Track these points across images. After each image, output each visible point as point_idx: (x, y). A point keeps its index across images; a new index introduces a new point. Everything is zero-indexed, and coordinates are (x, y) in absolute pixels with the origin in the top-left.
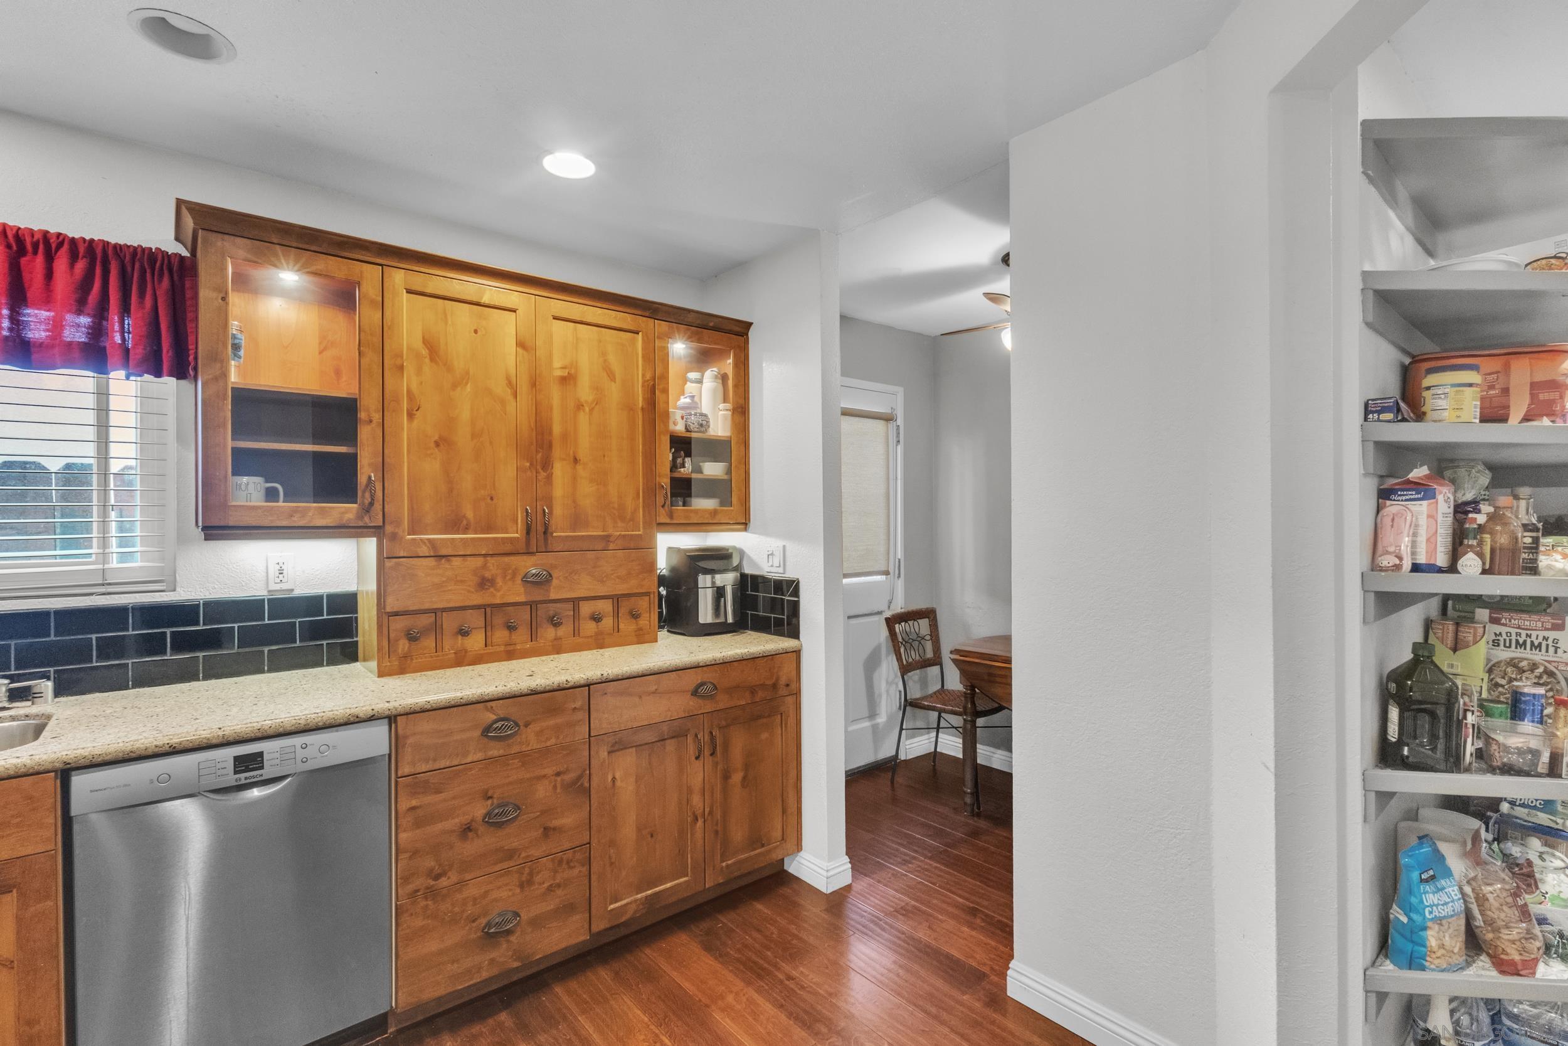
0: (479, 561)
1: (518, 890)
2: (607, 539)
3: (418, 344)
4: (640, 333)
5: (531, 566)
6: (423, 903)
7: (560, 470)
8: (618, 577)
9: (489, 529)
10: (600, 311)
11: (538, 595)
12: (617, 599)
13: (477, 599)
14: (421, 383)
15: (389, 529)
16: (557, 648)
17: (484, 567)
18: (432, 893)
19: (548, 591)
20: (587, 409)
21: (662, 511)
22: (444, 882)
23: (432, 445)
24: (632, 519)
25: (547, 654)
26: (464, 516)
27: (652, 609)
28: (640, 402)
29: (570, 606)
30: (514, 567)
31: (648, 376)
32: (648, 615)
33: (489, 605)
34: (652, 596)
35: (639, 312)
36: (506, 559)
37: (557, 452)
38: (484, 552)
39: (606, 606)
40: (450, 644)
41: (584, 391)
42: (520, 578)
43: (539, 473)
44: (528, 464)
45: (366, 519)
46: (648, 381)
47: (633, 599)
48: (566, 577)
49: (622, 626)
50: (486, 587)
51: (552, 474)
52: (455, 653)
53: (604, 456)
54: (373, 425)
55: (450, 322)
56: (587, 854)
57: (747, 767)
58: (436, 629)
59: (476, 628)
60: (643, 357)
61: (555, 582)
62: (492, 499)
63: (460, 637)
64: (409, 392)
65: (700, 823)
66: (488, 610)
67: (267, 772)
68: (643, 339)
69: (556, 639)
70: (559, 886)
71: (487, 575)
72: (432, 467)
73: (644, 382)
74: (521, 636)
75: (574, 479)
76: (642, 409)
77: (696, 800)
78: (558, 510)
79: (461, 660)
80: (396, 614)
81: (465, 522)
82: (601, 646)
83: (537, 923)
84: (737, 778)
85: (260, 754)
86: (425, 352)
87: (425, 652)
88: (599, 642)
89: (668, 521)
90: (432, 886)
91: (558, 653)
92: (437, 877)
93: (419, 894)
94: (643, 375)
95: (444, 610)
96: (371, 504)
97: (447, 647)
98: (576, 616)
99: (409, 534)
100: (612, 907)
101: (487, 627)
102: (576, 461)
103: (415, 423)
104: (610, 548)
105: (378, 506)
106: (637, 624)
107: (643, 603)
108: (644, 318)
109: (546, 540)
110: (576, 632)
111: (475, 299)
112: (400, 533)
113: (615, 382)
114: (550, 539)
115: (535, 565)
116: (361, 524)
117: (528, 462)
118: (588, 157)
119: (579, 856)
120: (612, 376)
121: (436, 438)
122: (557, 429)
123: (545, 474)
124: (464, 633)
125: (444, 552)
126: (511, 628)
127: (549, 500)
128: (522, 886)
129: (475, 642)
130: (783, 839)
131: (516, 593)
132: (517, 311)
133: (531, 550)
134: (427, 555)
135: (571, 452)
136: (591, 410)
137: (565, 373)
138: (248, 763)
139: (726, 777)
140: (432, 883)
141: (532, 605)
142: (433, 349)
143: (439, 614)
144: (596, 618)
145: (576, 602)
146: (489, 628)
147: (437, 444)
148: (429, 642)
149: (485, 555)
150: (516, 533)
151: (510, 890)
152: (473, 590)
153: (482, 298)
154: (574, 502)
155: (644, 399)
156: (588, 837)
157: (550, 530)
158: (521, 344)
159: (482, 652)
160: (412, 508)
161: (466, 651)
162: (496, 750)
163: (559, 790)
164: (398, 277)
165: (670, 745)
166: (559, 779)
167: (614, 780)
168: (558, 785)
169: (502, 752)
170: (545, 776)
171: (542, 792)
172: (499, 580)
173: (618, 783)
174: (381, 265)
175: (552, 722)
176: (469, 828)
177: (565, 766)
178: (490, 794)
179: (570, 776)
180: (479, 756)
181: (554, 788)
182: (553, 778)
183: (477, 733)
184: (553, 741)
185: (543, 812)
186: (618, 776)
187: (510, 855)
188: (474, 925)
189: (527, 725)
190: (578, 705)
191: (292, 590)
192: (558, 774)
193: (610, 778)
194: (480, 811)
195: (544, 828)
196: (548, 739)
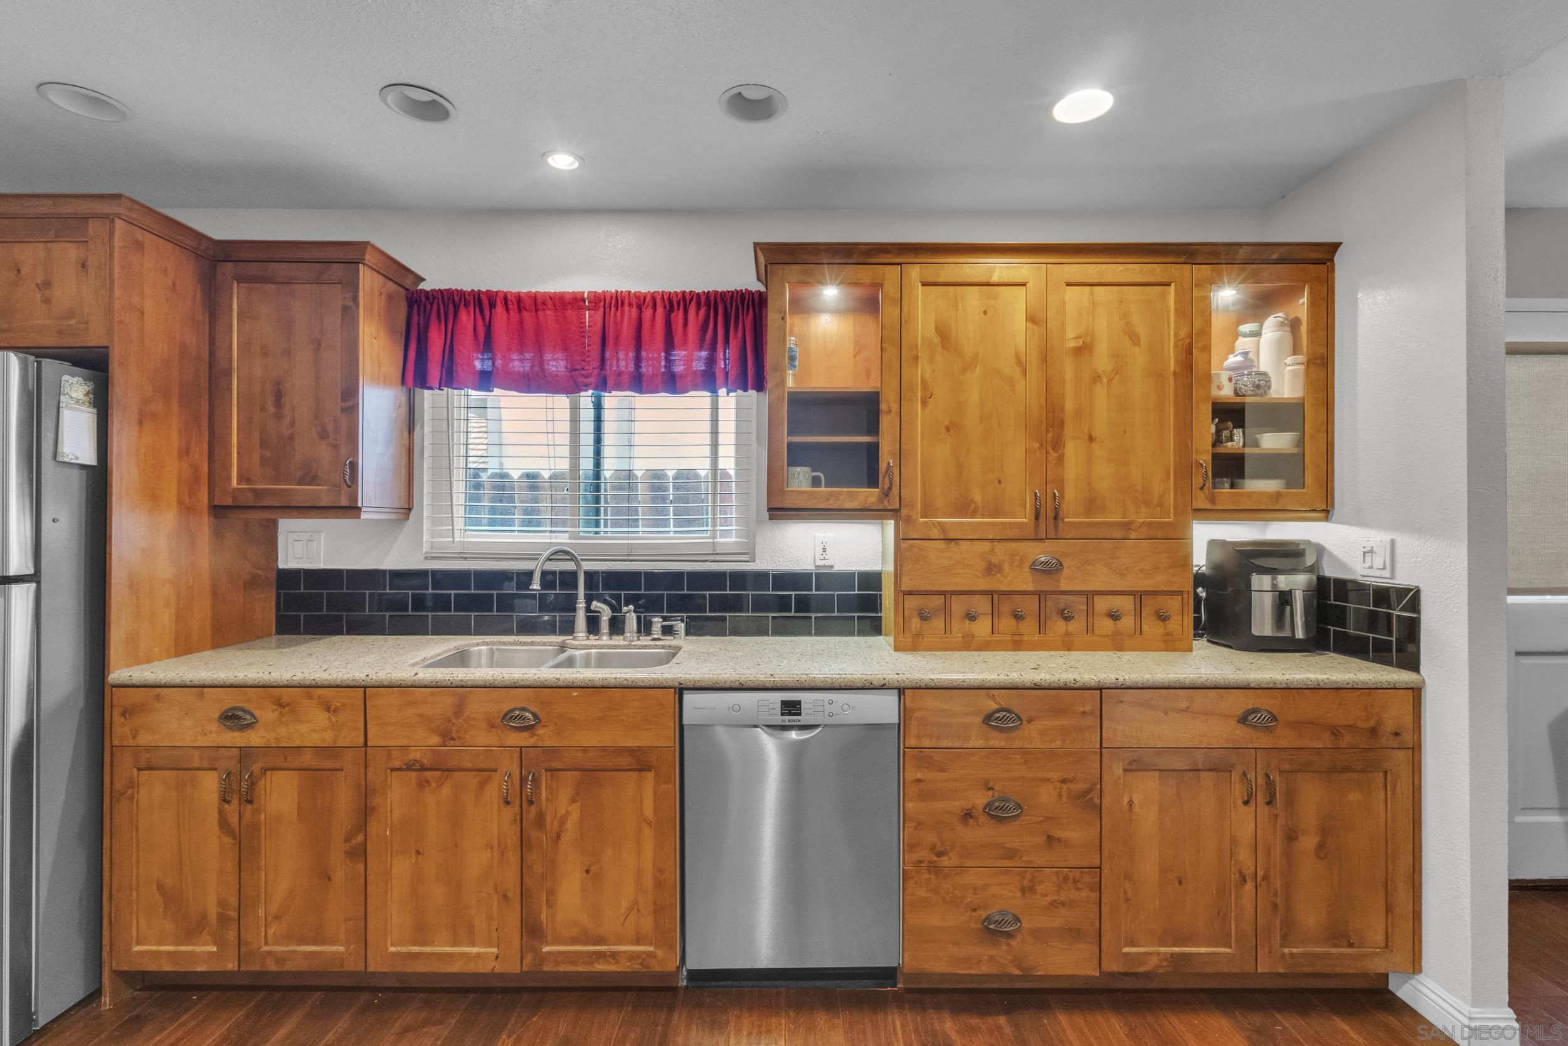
0: (987, 546)
1: (1019, 894)
2: (1127, 526)
3: (931, 333)
4: (1173, 285)
5: (1040, 553)
6: (926, 876)
7: (1072, 450)
8: (1141, 571)
9: (996, 513)
10: (1121, 267)
11: (1046, 585)
12: (1140, 596)
13: (984, 584)
14: (934, 371)
15: (904, 512)
16: (1068, 645)
17: (992, 551)
18: (934, 868)
19: (1058, 581)
20: (1105, 380)
21: (1201, 494)
22: (944, 861)
23: (943, 430)
24: (1160, 504)
25: (1057, 649)
26: (972, 501)
27: (1186, 613)
28: (1172, 366)
29: (1083, 599)
30: (1022, 553)
31: (1183, 333)
32: (1180, 618)
33: (996, 592)
34: (1185, 596)
35: (1172, 260)
36: (1014, 545)
37: (1069, 430)
38: (991, 537)
39: (1125, 604)
40: (959, 627)
41: (1102, 361)
42: (1028, 564)
43: (1050, 454)
44: (1037, 445)
45: (886, 502)
46: (1183, 339)
47: (1160, 598)
48: (1079, 568)
49: (1145, 628)
50: (993, 573)
51: (1064, 454)
52: (963, 637)
53: (1125, 432)
54: (892, 414)
55: (960, 307)
56: (1097, 880)
57: (1324, 832)
58: (946, 611)
59: (984, 614)
60: (1176, 312)
61: (1065, 571)
62: (1000, 482)
63: (967, 621)
64: (923, 380)
65: (1249, 886)
66: (995, 597)
67: (804, 719)
68: (1176, 292)
69: (1067, 634)
70: (1063, 904)
71: (995, 560)
72: (942, 452)
73: (1177, 341)
74: (1029, 626)
75: (1089, 459)
76: (1175, 374)
77: (1244, 856)
78: (1070, 494)
79: (968, 644)
80: (910, 593)
81: (973, 506)
82: (1119, 648)
83: (1039, 935)
84: (1308, 842)
85: (799, 702)
86: (937, 340)
87: (935, 632)
88: (1117, 644)
89: (1209, 506)
90: (935, 862)
91: (1069, 650)
92: (940, 854)
93: (923, 865)
94: (1176, 334)
95: (953, 593)
96: (890, 488)
97: (955, 630)
98: (1090, 612)
99: (922, 517)
100: (1126, 950)
101: (994, 613)
102: (1091, 439)
103: (928, 409)
104: (1132, 537)
105: (895, 490)
106: (1165, 628)
107: (1174, 604)
108: (1179, 266)
109: (1056, 526)
110: (1089, 629)
111: (984, 279)
112: (914, 516)
113: (1139, 346)
114: (1061, 525)
115: (1043, 553)
116: (881, 507)
117: (1037, 442)
118: (1107, 88)
119: (1087, 878)
120: (1135, 340)
121: (947, 423)
122: (1069, 406)
123: (1056, 455)
124: (971, 617)
125: (953, 535)
126: (1018, 617)
127: (1060, 483)
128: (1023, 890)
129: (982, 628)
130: (1387, 947)
131: (1024, 581)
132: (1028, 284)
133: (1039, 537)
134: (938, 538)
135: (1086, 431)
136: (1110, 381)
137: (1080, 343)
138: (791, 708)
139: (1291, 836)
140: (935, 858)
141: (1041, 595)
142: (944, 335)
143: (948, 596)
144: (1114, 616)
145: (1090, 596)
146: (995, 615)
147: (948, 429)
148: (938, 623)
149: (992, 540)
150: (1024, 518)
151: (1011, 891)
152: (980, 575)
153: (991, 278)
154: (1089, 484)
155: (1176, 361)
156: (1099, 861)
157: (1061, 515)
158: (1031, 319)
159: (989, 639)
160: (925, 494)
161: (973, 636)
162: (997, 740)
163: (1064, 799)
164: (915, 273)
165: (1207, 779)
166: (1065, 787)
167: (1131, 803)
168: (1064, 793)
169: (1003, 744)
170: (1049, 780)
171: (1046, 795)
172: (1006, 566)
173: (1136, 809)
174: (900, 264)
175: (1058, 723)
176: (969, 814)
177: (1072, 774)
178: (991, 785)
179: (1077, 787)
180: (980, 743)
181: (1060, 795)
182: (1059, 784)
183: (978, 720)
184: (1058, 744)
185: (1046, 819)
186: (1136, 799)
187: (1011, 854)
188: (974, 914)
189: (1029, 721)
190: (1088, 708)
191: (832, 566)
192: (1064, 781)
193: (1126, 800)
194: (980, 799)
195: (1048, 837)
196: (1052, 741)
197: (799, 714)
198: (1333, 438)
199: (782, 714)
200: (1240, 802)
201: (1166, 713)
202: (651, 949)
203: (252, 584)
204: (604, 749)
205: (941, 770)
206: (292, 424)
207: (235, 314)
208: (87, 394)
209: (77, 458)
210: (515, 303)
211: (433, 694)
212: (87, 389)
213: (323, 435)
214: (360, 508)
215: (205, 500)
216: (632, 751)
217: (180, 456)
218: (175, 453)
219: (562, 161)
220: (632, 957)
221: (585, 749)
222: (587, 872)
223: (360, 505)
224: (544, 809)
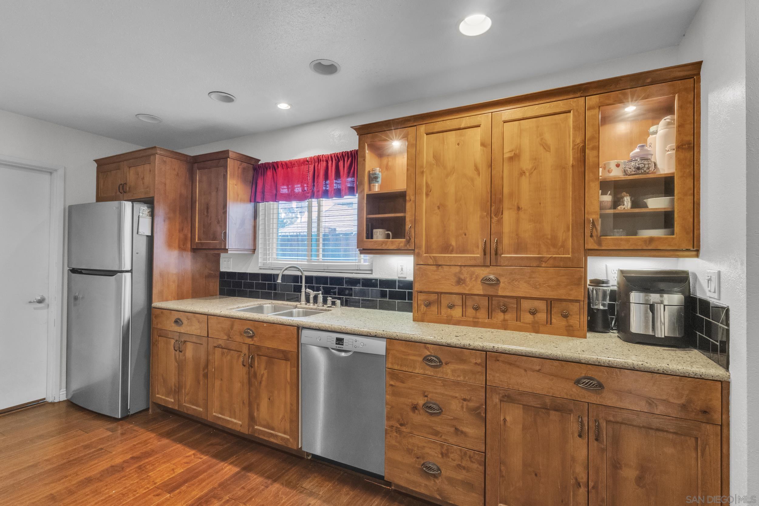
0: (457, 269)
1: (440, 456)
2: (540, 259)
3: (431, 159)
4: (572, 111)
5: (489, 273)
6: (395, 434)
7: (508, 217)
8: (549, 286)
9: (463, 251)
10: (537, 107)
11: (491, 292)
12: (550, 303)
13: (456, 289)
14: (432, 178)
15: (416, 251)
16: (505, 326)
17: (460, 272)
18: (398, 431)
19: (497, 290)
20: (527, 174)
21: (591, 240)
22: (403, 429)
23: (436, 208)
24: (563, 246)
25: (498, 328)
26: (451, 245)
27: (582, 313)
28: (571, 161)
29: (515, 301)
30: (476, 274)
31: (578, 141)
32: (578, 316)
33: (464, 294)
34: (582, 303)
35: (572, 96)
36: (472, 269)
37: (506, 204)
38: (459, 264)
39: (542, 305)
40: (445, 311)
41: (526, 163)
42: (480, 280)
43: (493, 218)
44: (485, 214)
45: (408, 246)
46: (578, 144)
47: (564, 304)
48: (510, 283)
49: (554, 321)
50: (461, 283)
51: (502, 218)
52: (447, 317)
53: (540, 203)
54: (411, 202)
55: (445, 143)
56: (483, 459)
58: (439, 302)
59: (457, 305)
60: (574, 128)
61: (502, 285)
62: (465, 235)
63: (449, 309)
64: (427, 183)
66: (464, 296)
68: (574, 115)
69: (504, 320)
70: (464, 468)
71: (462, 277)
72: (436, 220)
73: (574, 145)
74: (482, 315)
75: (518, 220)
76: (573, 166)
77: (579, 469)
78: (506, 241)
79: (449, 321)
80: (421, 292)
81: (451, 248)
82: (537, 332)
84: (630, 473)
85: (343, 339)
86: (434, 162)
87: (433, 313)
88: (535, 329)
89: (596, 247)
90: (399, 428)
91: (505, 329)
92: (401, 425)
93: (393, 428)
94: (573, 141)
95: (441, 293)
96: (410, 239)
97: (443, 313)
98: (518, 309)
99: (425, 254)
101: (464, 305)
102: (519, 208)
103: (429, 198)
104: (543, 266)
105: (413, 240)
106: (568, 322)
107: (574, 307)
108: (575, 99)
109: (496, 259)
110: (518, 319)
111: (457, 127)
112: (421, 253)
113: (550, 152)
114: (499, 258)
115: (494, 274)
116: (406, 248)
117: (485, 212)
119: (476, 457)
120: (546, 148)
121: (438, 205)
122: (506, 190)
123: (496, 219)
124: (451, 307)
125: (440, 263)
126: (477, 309)
127: (500, 235)
128: (442, 454)
129: (457, 312)
131: (478, 289)
132: (481, 126)
133: (486, 265)
134: (432, 264)
135: (516, 204)
136: (531, 174)
137: (512, 154)
138: (340, 341)
140: (399, 426)
141: (490, 298)
142: (437, 158)
143: (439, 295)
144: (533, 313)
145: (518, 299)
146: (464, 307)
147: (439, 208)
148: (434, 308)
149: (461, 266)
150: (478, 255)
151: (436, 453)
152: (454, 284)
153: (461, 125)
154: (517, 235)
155: (574, 158)
156: (484, 448)
157: (499, 252)
158: (483, 144)
159: (460, 319)
160: (427, 241)
161: (452, 317)
162: (430, 372)
163: (465, 410)
164: (422, 129)
165: (554, 416)
166: (465, 403)
167: (505, 420)
168: (465, 406)
169: (432, 374)
170: (456, 397)
171: (455, 406)
172: (468, 280)
173: (508, 424)
174: (416, 126)
175: (462, 367)
176: (416, 407)
177: (469, 397)
178: (426, 394)
179: (471, 404)
180: (421, 371)
181: (462, 407)
182: (461, 401)
183: (420, 359)
184: (462, 378)
185: (455, 419)
186: (508, 418)
187: (436, 433)
188: (418, 460)
189: (446, 364)
190: (479, 361)
191: (406, 278)
192: (465, 400)
193: (502, 418)
194: (421, 401)
195: (456, 428)
196: (459, 376)
197: (343, 345)
198: (699, 199)
199: (336, 344)
200: (576, 435)
201: (525, 371)
202: (288, 437)
203: (209, 276)
204: (274, 349)
205: (403, 382)
206: (211, 220)
207: (198, 181)
208: (149, 212)
209: (144, 233)
210: (285, 165)
211: (225, 320)
212: (149, 211)
213: (218, 222)
214: (227, 249)
215: (190, 246)
216: (283, 352)
217: (179, 232)
218: (178, 231)
219: (283, 106)
220: (282, 439)
221: (268, 348)
222: (269, 399)
223: (227, 248)
224: (256, 370)
